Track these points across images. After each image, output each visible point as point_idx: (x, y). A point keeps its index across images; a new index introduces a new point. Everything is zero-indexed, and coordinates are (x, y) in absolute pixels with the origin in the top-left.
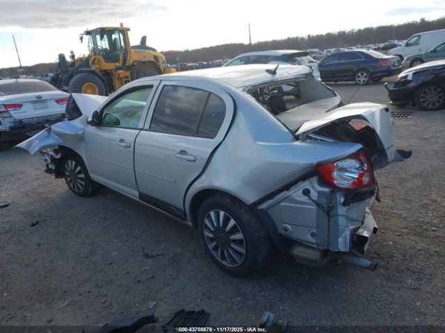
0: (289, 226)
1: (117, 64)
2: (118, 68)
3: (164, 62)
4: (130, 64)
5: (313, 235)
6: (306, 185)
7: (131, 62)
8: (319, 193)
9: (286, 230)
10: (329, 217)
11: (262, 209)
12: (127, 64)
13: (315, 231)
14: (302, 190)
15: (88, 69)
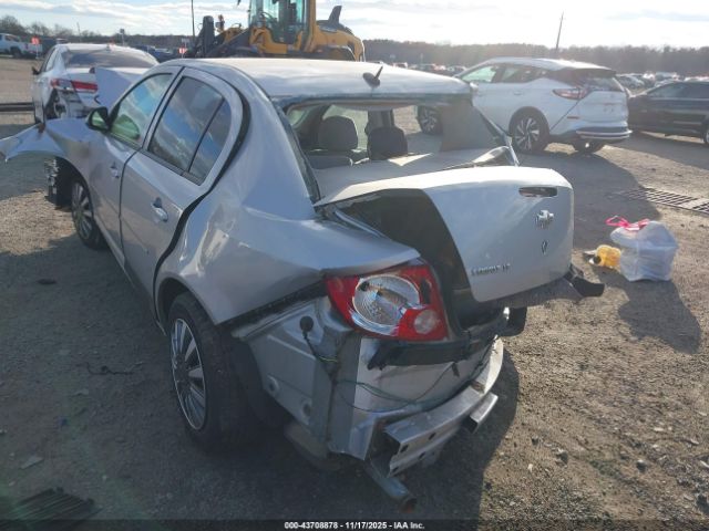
0: (276, 382)
1: (290, 48)
4: (311, 50)
5: (307, 409)
6: (308, 310)
8: (326, 329)
9: (272, 387)
10: (335, 383)
11: (238, 339)
12: (306, 50)
13: (310, 403)
14: (299, 318)
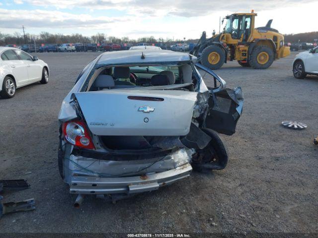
1: (239, 41)
2: (239, 44)
3: (282, 41)
4: (251, 41)
7: (252, 39)
12: (248, 41)
15: (218, 43)
